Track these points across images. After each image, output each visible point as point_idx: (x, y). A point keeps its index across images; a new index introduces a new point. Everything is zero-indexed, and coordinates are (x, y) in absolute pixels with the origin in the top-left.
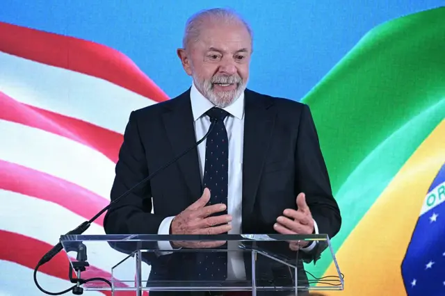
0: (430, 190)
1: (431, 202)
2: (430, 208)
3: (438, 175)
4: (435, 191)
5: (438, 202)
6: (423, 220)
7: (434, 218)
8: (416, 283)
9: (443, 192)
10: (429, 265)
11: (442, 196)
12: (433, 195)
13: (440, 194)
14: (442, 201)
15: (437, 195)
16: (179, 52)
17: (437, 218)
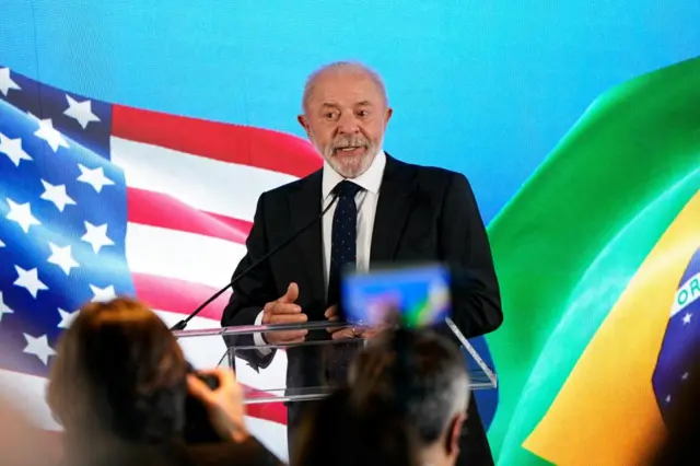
0: (680, 285)
1: (682, 299)
2: (683, 306)
3: (689, 267)
4: (687, 286)
5: (691, 299)
6: (674, 322)
7: (687, 319)
8: (671, 399)
9: (697, 287)
10: (685, 376)
11: (696, 291)
12: (685, 291)
13: (692, 289)
14: (695, 297)
15: (689, 291)
16: (300, 118)
17: (691, 319)
